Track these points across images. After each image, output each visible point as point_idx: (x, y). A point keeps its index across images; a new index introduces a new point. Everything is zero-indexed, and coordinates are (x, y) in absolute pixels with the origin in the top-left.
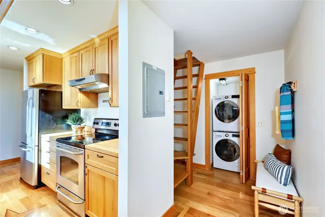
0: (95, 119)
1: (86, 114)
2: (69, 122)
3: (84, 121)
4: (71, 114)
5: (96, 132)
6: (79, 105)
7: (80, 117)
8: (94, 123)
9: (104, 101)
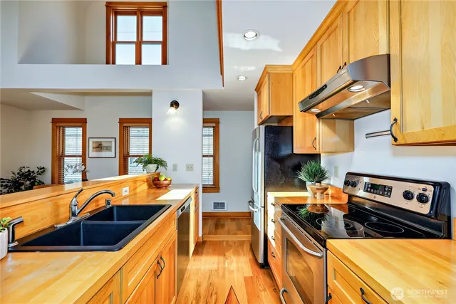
0: (348, 174)
1: (330, 163)
2: (303, 176)
3: (327, 176)
4: (306, 163)
5: (349, 202)
6: (317, 147)
7: (320, 168)
8: (346, 183)
9: (368, 136)
